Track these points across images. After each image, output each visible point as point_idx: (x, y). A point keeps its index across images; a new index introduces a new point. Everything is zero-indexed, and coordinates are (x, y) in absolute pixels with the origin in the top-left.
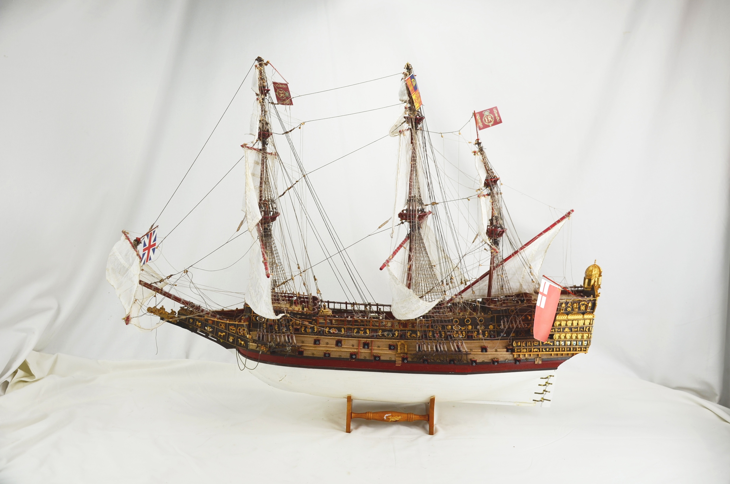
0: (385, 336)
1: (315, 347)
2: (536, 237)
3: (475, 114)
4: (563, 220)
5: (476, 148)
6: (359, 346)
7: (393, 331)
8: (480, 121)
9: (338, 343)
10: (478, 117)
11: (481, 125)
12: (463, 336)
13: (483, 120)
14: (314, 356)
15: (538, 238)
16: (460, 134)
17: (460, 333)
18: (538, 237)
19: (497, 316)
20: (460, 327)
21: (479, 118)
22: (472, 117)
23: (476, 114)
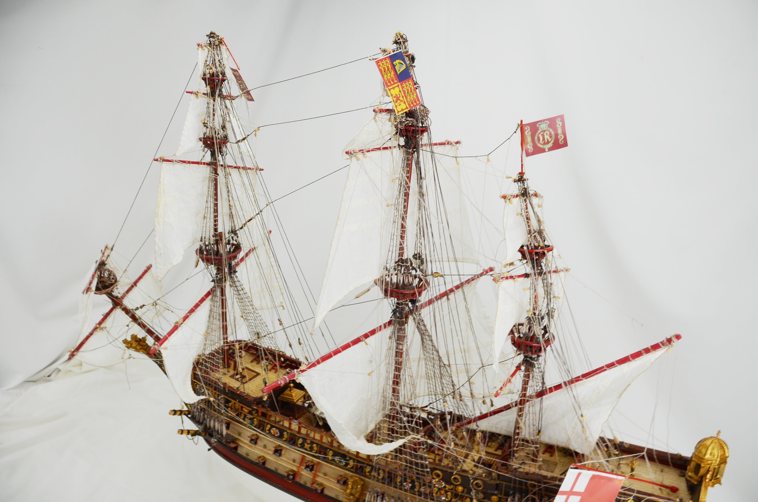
0: (336, 462)
1: (250, 446)
2: (603, 367)
3: (522, 127)
4: (657, 350)
5: (515, 189)
6: (301, 464)
7: (348, 459)
8: (529, 139)
9: (278, 451)
10: (528, 133)
11: (530, 147)
12: (448, 498)
13: (536, 138)
14: (248, 457)
15: (605, 370)
16: (488, 160)
17: (443, 492)
18: (605, 368)
19: (506, 485)
20: (444, 485)
21: (530, 134)
22: (515, 132)
23: (524, 126)
